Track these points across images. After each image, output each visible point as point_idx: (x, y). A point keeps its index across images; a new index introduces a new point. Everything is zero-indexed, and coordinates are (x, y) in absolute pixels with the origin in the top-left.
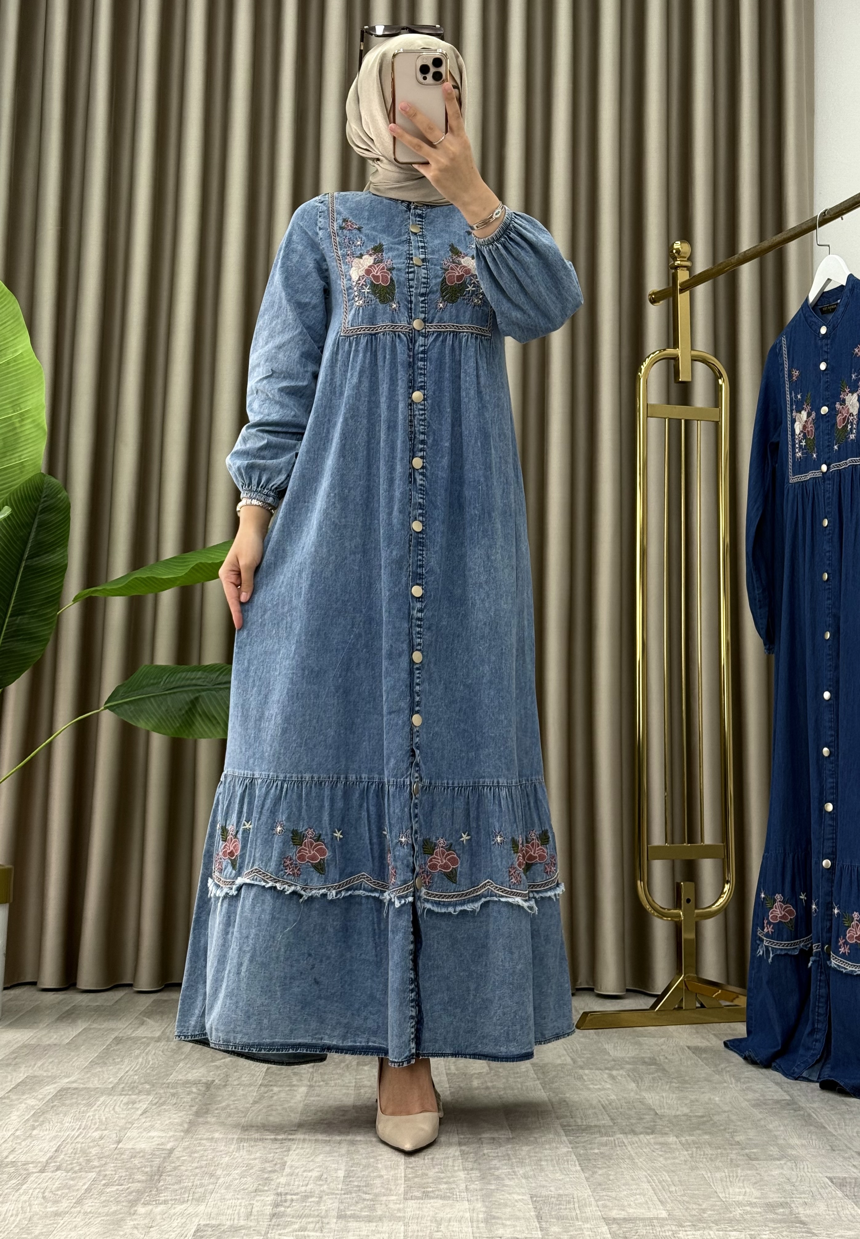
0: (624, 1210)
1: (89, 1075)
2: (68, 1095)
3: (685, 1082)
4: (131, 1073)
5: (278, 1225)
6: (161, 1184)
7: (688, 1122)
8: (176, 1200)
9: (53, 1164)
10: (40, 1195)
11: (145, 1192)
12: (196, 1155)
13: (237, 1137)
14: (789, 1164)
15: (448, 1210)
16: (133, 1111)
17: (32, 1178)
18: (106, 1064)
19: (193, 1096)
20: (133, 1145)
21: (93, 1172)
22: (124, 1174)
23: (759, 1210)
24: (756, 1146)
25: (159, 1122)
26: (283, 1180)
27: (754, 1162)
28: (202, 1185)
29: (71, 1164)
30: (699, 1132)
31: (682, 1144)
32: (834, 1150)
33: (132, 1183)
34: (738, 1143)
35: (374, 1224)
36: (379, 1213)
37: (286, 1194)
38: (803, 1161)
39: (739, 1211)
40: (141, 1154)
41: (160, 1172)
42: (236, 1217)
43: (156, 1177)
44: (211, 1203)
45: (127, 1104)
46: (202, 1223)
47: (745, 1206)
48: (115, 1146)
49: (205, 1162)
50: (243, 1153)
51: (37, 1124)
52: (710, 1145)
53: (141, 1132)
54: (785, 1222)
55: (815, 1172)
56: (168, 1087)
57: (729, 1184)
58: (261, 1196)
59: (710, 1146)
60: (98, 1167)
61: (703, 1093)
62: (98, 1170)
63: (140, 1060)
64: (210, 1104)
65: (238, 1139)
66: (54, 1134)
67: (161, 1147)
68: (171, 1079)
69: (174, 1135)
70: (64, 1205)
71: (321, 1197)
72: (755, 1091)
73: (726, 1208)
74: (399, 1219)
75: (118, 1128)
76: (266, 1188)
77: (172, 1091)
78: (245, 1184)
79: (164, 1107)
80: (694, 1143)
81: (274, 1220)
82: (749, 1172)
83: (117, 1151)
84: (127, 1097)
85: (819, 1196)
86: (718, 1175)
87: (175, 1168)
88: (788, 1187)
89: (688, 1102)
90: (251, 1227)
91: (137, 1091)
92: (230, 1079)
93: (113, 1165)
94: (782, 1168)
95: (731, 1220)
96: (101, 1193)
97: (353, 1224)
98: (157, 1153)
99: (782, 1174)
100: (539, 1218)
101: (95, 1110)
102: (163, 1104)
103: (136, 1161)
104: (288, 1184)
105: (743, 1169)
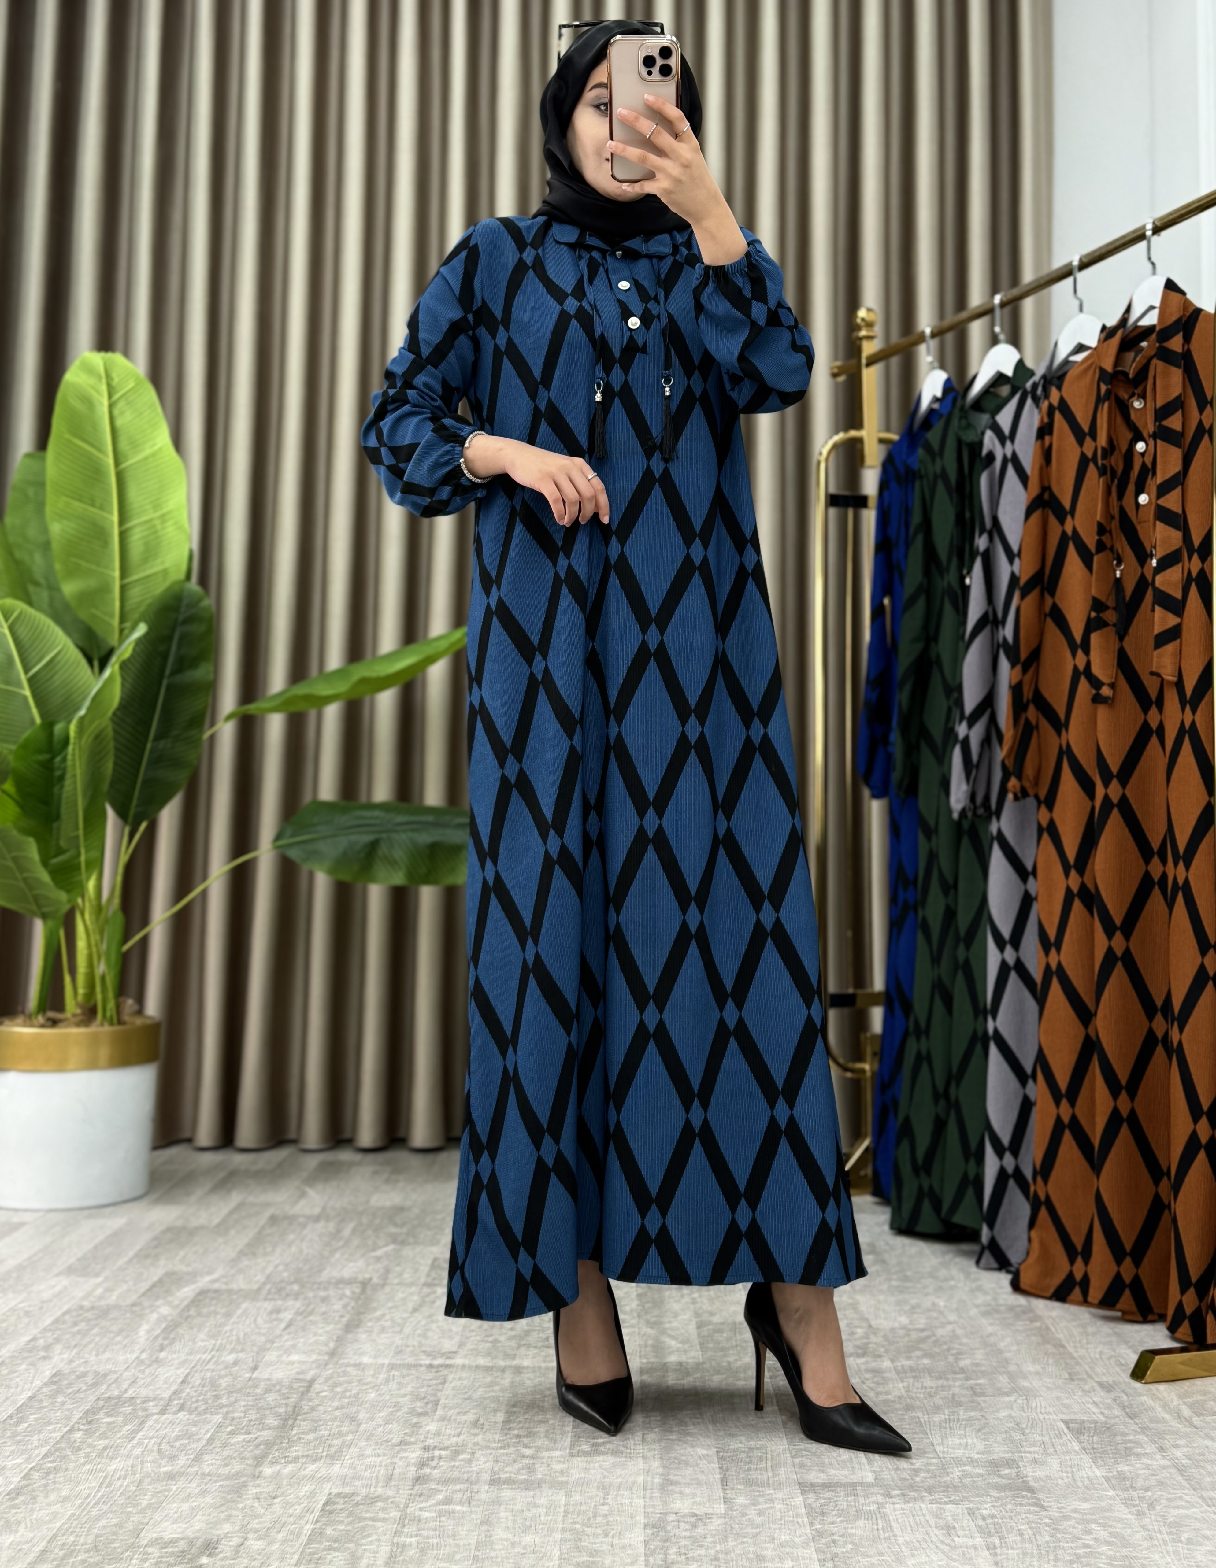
0: (823, 1472)
1: (233, 1272)
2: (207, 1301)
3: (906, 1279)
4: (281, 1268)
5: (421, 1495)
6: (294, 1432)
7: (906, 1339)
8: (307, 1456)
9: (175, 1402)
10: (156, 1448)
11: (274, 1444)
12: (339, 1389)
13: (387, 1361)
14: (1019, 1401)
15: (619, 1471)
16: (275, 1323)
17: (150, 1423)
18: (254, 1254)
19: (345, 1301)
20: (271, 1374)
21: (218, 1413)
22: (253, 1417)
23: (981, 1471)
24: (984, 1374)
25: (302, 1340)
26: (432, 1427)
27: (979, 1399)
28: (340, 1434)
29: (197, 1401)
30: (918, 1353)
31: (898, 1373)
32: (1072, 1380)
33: (263, 1429)
34: (962, 1370)
35: (531, 1493)
36: (540, 1476)
37: (435, 1447)
38: (1035, 1397)
39: (957, 1473)
40: (278, 1387)
41: (295, 1413)
42: (374, 1481)
43: (290, 1422)
44: (348, 1462)
45: (271, 1312)
46: (335, 1491)
47: (965, 1465)
48: (248, 1375)
49: (346, 1400)
50: (393, 1385)
51: (166, 1342)
52: (929, 1371)
53: (281, 1356)
54: (1011, 1489)
55: (1049, 1413)
56: (319, 1288)
57: (948, 1431)
58: (405, 1451)
59: (930, 1374)
60: (226, 1406)
61: (926, 1295)
62: (225, 1410)
63: (294, 1249)
64: (363, 1313)
65: (389, 1364)
66: (183, 1357)
67: (301, 1377)
68: (325, 1275)
69: (316, 1360)
70: (182, 1461)
71: (473, 1453)
72: (986, 1293)
73: (944, 1468)
74: (562, 1485)
75: (255, 1349)
76: (413, 1440)
77: (322, 1294)
78: (390, 1432)
79: (311, 1318)
80: (912, 1369)
81: (417, 1488)
82: (972, 1414)
83: (250, 1383)
84: (272, 1303)
85: (1051, 1450)
86: (937, 1418)
87: (313, 1409)
88: (1017, 1436)
89: (907, 1308)
90: (388, 1498)
91: (284, 1294)
92: (390, 1276)
93: (243, 1403)
94: (1012, 1408)
95: (948, 1487)
96: (225, 1445)
97: (507, 1493)
98: (295, 1385)
99: (1010, 1416)
100: (724, 1482)
101: (234, 1323)
102: (311, 1313)
103: (271, 1398)
104: (438, 1434)
105: (966, 1410)
